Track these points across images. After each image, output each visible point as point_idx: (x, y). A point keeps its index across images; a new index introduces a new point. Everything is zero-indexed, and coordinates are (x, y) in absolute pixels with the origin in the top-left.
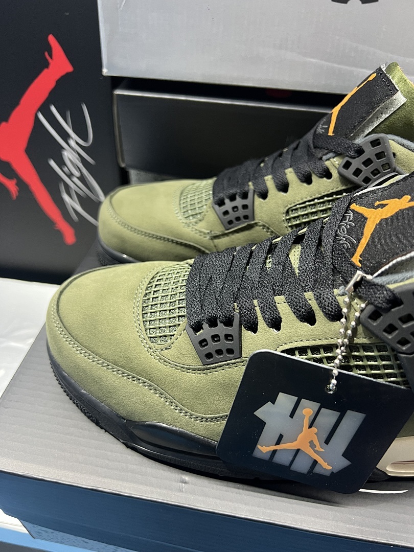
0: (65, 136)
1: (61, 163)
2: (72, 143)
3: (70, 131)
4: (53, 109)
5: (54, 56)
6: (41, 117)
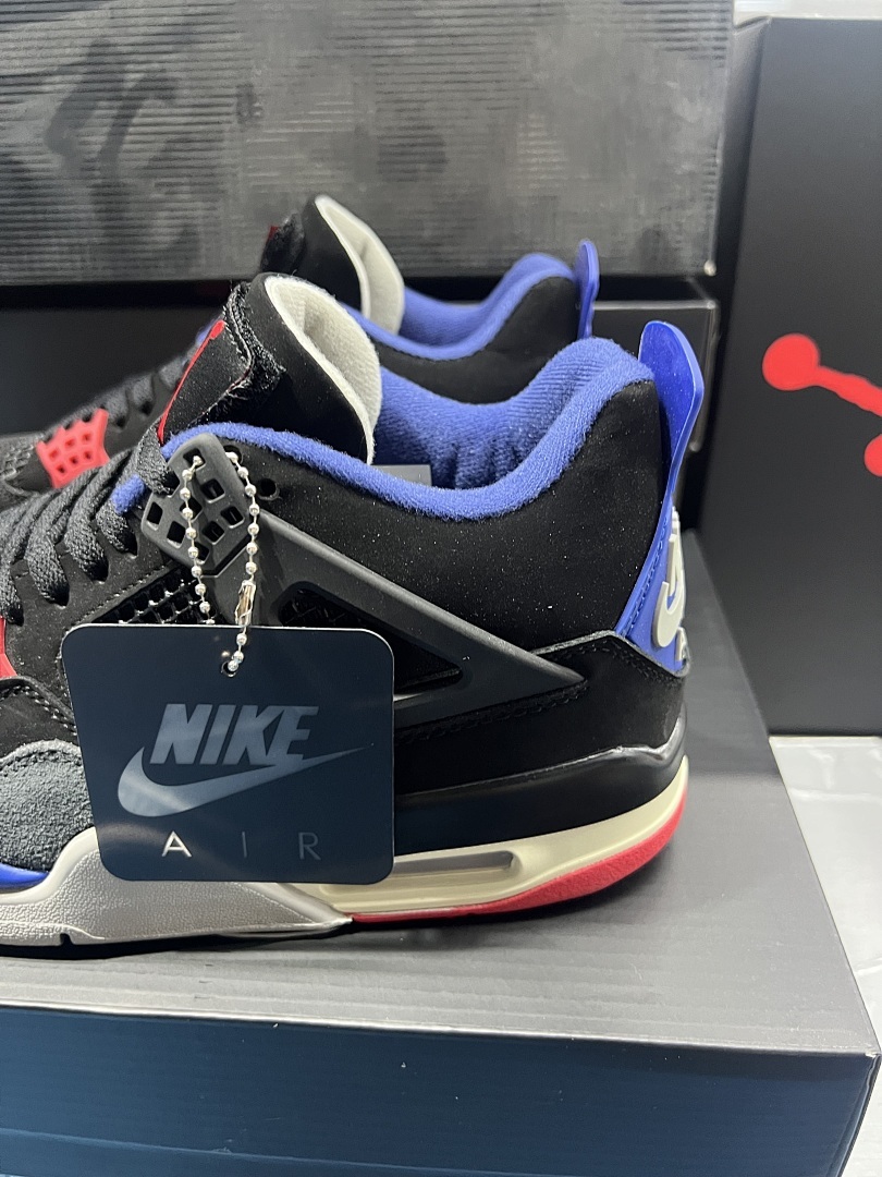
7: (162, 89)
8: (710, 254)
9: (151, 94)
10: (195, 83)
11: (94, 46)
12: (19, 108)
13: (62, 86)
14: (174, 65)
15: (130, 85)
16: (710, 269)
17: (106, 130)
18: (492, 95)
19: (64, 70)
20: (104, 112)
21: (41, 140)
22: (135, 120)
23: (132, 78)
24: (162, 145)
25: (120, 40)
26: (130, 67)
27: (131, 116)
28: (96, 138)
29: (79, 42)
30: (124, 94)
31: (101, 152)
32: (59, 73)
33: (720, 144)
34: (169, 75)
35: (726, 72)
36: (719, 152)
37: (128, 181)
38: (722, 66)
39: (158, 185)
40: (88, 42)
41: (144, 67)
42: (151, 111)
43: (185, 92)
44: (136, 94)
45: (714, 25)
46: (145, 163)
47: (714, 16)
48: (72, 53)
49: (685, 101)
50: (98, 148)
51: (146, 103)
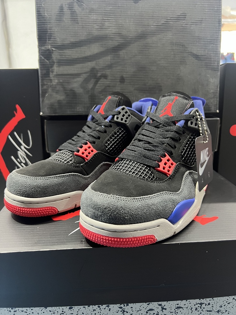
0: (19, 145)
1: (17, 157)
2: (22, 147)
3: (22, 142)
4: (15, 133)
5: (18, 112)
6: (10, 137)
7: (105, 77)
8: (218, 108)
9: (103, 78)
10: (112, 76)
11: (92, 68)
12: (75, 80)
13: (85, 76)
14: (108, 72)
15: (98, 76)
16: (218, 111)
17: (92, 84)
18: (172, 78)
19: (85, 73)
20: (93, 81)
21: (79, 86)
22: (99, 83)
23: (99, 75)
24: (104, 87)
25: (97, 67)
26: (99, 73)
27: (98, 82)
28: (90, 86)
29: (89, 68)
30: (97, 78)
31: (91, 89)
32: (84, 74)
33: (219, 87)
34: (107, 74)
35: (219, 73)
36: (218, 88)
37: (97, 94)
38: (218, 72)
39: (102, 95)
40: (91, 68)
41: (101, 73)
42: (102, 81)
43: (110, 77)
44: (99, 78)
45: (216, 64)
46: (100, 91)
47: (216, 63)
48: (87, 70)
49: (211, 79)
50: (91, 88)
51: (102, 79)
